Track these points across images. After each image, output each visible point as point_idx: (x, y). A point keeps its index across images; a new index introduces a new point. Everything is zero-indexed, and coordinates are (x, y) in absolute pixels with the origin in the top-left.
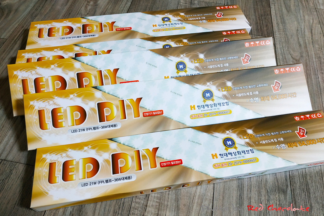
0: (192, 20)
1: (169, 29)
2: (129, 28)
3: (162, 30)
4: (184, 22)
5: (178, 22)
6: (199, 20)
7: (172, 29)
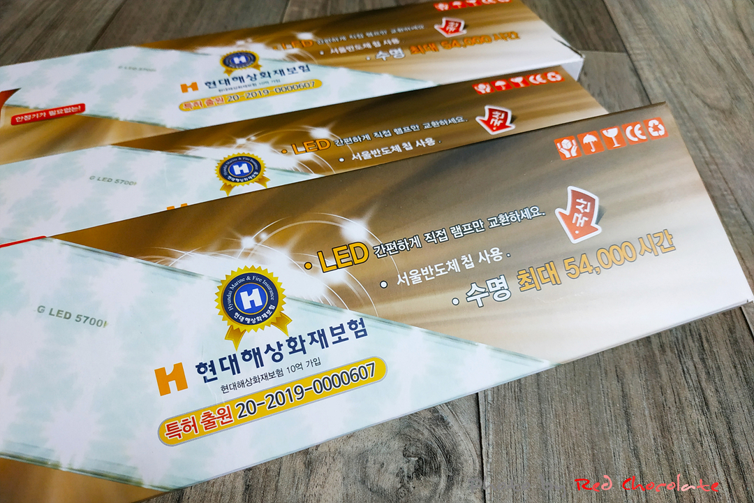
0: (348, 53)
1: (252, 95)
2: (73, 109)
3: (220, 101)
4: (315, 64)
5: (290, 65)
6: (375, 50)
7: (267, 92)
